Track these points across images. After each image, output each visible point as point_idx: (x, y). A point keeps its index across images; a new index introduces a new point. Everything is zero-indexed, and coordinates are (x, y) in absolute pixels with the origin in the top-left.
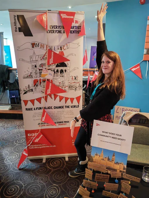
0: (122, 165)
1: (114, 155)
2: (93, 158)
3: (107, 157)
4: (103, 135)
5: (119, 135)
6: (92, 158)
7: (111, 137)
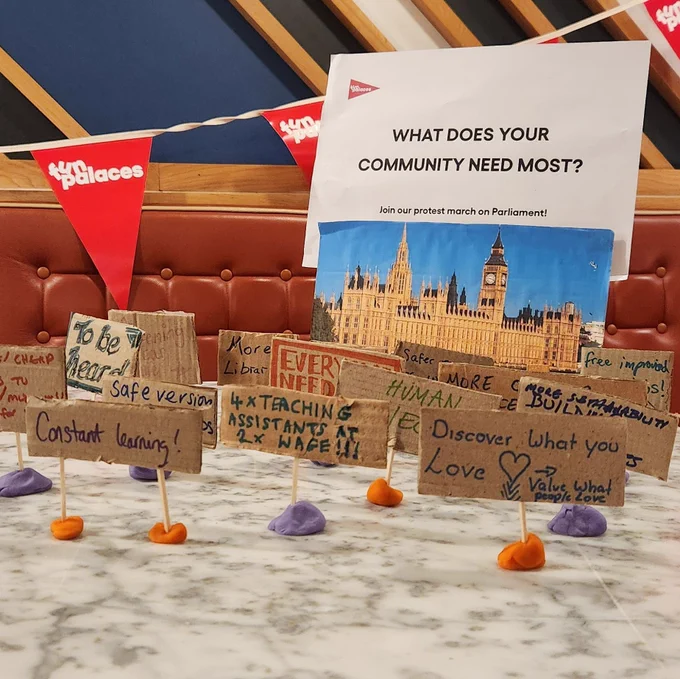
0: (564, 329)
1: (496, 260)
2: (333, 313)
3: (443, 287)
4: (400, 164)
5: (525, 134)
6: (327, 316)
7: (465, 165)
